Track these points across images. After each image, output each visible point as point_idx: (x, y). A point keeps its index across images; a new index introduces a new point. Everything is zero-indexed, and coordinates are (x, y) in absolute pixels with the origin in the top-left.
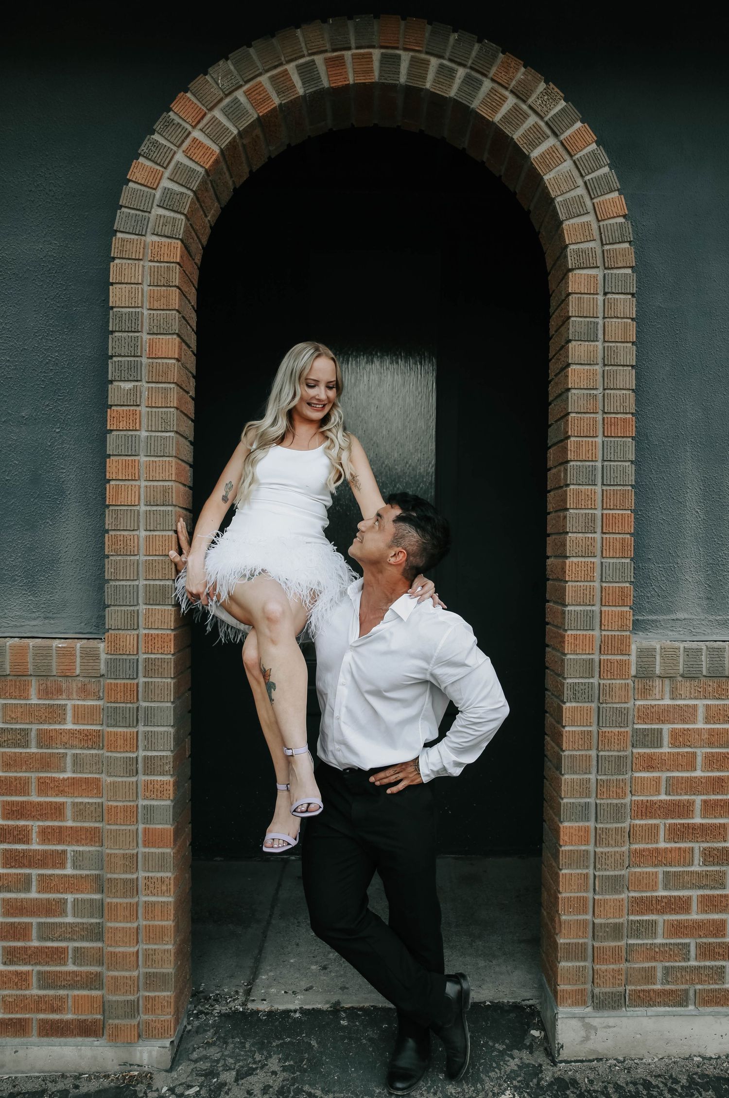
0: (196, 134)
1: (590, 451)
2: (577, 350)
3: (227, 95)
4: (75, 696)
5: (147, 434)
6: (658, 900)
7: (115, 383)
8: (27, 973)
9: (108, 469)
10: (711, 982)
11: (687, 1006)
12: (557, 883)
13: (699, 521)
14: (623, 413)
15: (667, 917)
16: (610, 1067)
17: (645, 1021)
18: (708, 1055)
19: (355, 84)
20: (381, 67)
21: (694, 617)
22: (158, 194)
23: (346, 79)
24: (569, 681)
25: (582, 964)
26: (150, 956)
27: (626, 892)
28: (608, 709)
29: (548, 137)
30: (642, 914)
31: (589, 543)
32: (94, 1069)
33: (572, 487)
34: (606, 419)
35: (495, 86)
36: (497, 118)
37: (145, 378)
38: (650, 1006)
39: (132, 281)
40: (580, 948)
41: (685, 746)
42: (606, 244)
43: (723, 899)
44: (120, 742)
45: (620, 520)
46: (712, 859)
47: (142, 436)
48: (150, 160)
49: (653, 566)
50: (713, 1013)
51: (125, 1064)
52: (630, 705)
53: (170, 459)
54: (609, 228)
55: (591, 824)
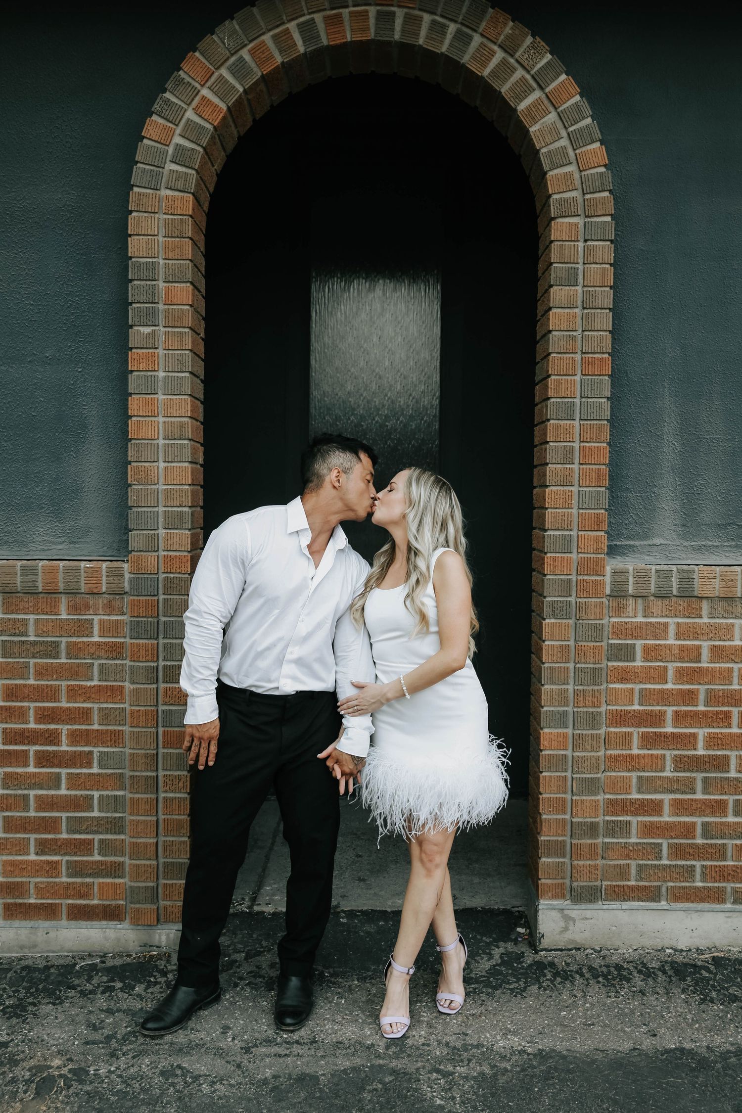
0: (205, 92)
1: (569, 389)
2: (558, 294)
3: (232, 55)
4: (101, 612)
5: (164, 374)
6: (632, 802)
7: (135, 328)
8: (57, 862)
9: (130, 406)
10: (682, 880)
11: (659, 901)
12: (538, 785)
13: (675, 453)
14: (600, 353)
15: (640, 819)
16: (587, 955)
17: (620, 914)
18: (679, 948)
19: (352, 42)
20: (377, 24)
21: (670, 543)
22: (171, 150)
23: (345, 36)
24: (548, 599)
25: (561, 860)
26: (168, 848)
27: (603, 794)
28: (584, 625)
29: (534, 90)
30: (617, 815)
31: (567, 473)
32: (117, 950)
33: (552, 422)
34: (584, 359)
35: (485, 40)
36: (486, 72)
37: (162, 323)
38: (625, 900)
39: (149, 233)
40: (559, 845)
41: (657, 660)
42: (587, 193)
43: (693, 803)
44: (142, 652)
45: (596, 452)
46: (682, 766)
47: (160, 377)
48: (163, 117)
49: (631, 495)
50: (684, 909)
51: (145, 945)
52: (605, 621)
53: (186, 397)
54: (590, 178)
55: (570, 731)
